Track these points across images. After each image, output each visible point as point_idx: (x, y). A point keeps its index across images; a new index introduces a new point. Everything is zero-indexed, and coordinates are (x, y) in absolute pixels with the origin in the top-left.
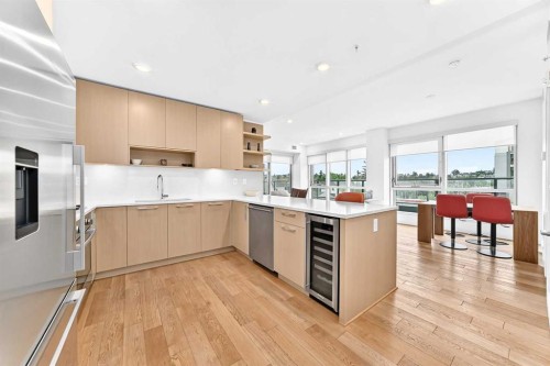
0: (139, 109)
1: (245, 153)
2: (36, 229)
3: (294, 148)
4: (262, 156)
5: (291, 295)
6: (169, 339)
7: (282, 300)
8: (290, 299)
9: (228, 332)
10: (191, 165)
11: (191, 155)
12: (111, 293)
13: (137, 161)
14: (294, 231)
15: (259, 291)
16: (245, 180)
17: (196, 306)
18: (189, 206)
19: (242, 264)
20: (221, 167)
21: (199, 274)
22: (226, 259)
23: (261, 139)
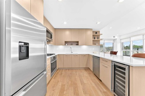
0: (67, 33)
1: (93, 40)
2: (28, 58)
3: (114, 37)
4: (99, 41)
5: (105, 90)
6: (66, 89)
7: (101, 91)
8: (104, 92)
9: (79, 94)
10: (78, 45)
11: (78, 42)
12: (60, 73)
13: (66, 44)
14: (107, 67)
15: (93, 85)
16: (93, 48)
17: (74, 82)
18: (77, 55)
19: (90, 74)
20: (86, 45)
21: (78, 73)
22: (86, 71)
23: (99, 35)
